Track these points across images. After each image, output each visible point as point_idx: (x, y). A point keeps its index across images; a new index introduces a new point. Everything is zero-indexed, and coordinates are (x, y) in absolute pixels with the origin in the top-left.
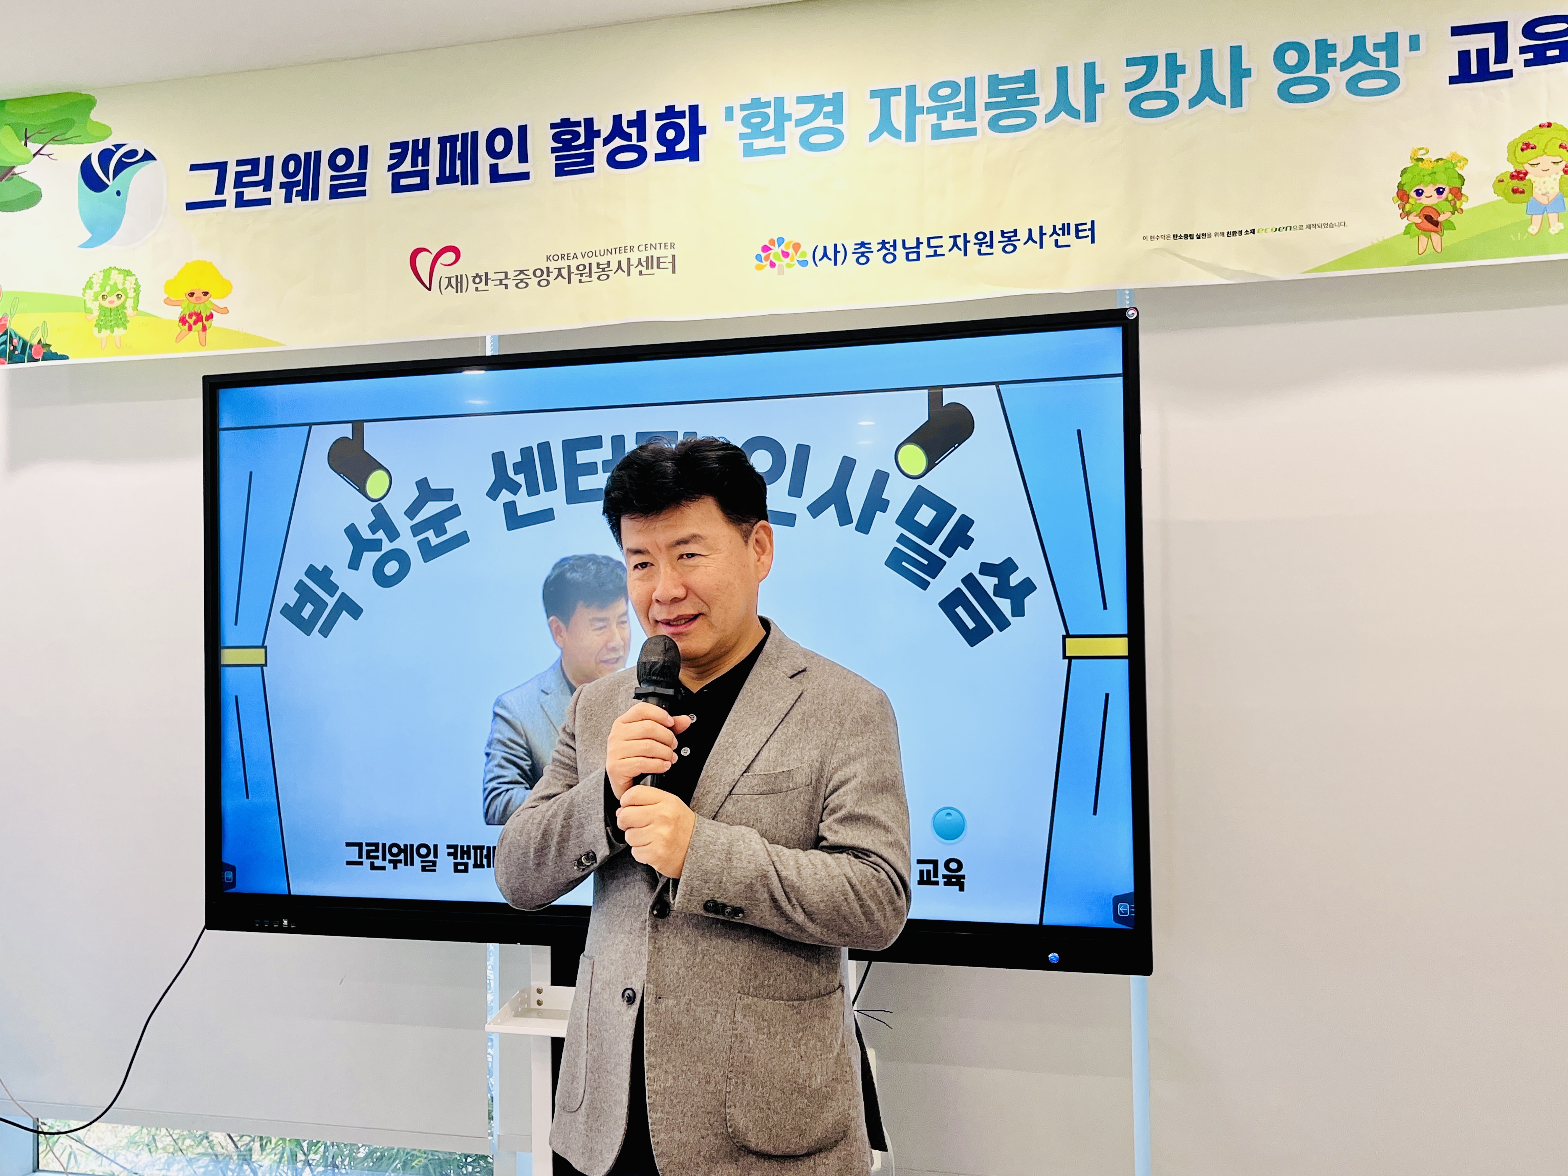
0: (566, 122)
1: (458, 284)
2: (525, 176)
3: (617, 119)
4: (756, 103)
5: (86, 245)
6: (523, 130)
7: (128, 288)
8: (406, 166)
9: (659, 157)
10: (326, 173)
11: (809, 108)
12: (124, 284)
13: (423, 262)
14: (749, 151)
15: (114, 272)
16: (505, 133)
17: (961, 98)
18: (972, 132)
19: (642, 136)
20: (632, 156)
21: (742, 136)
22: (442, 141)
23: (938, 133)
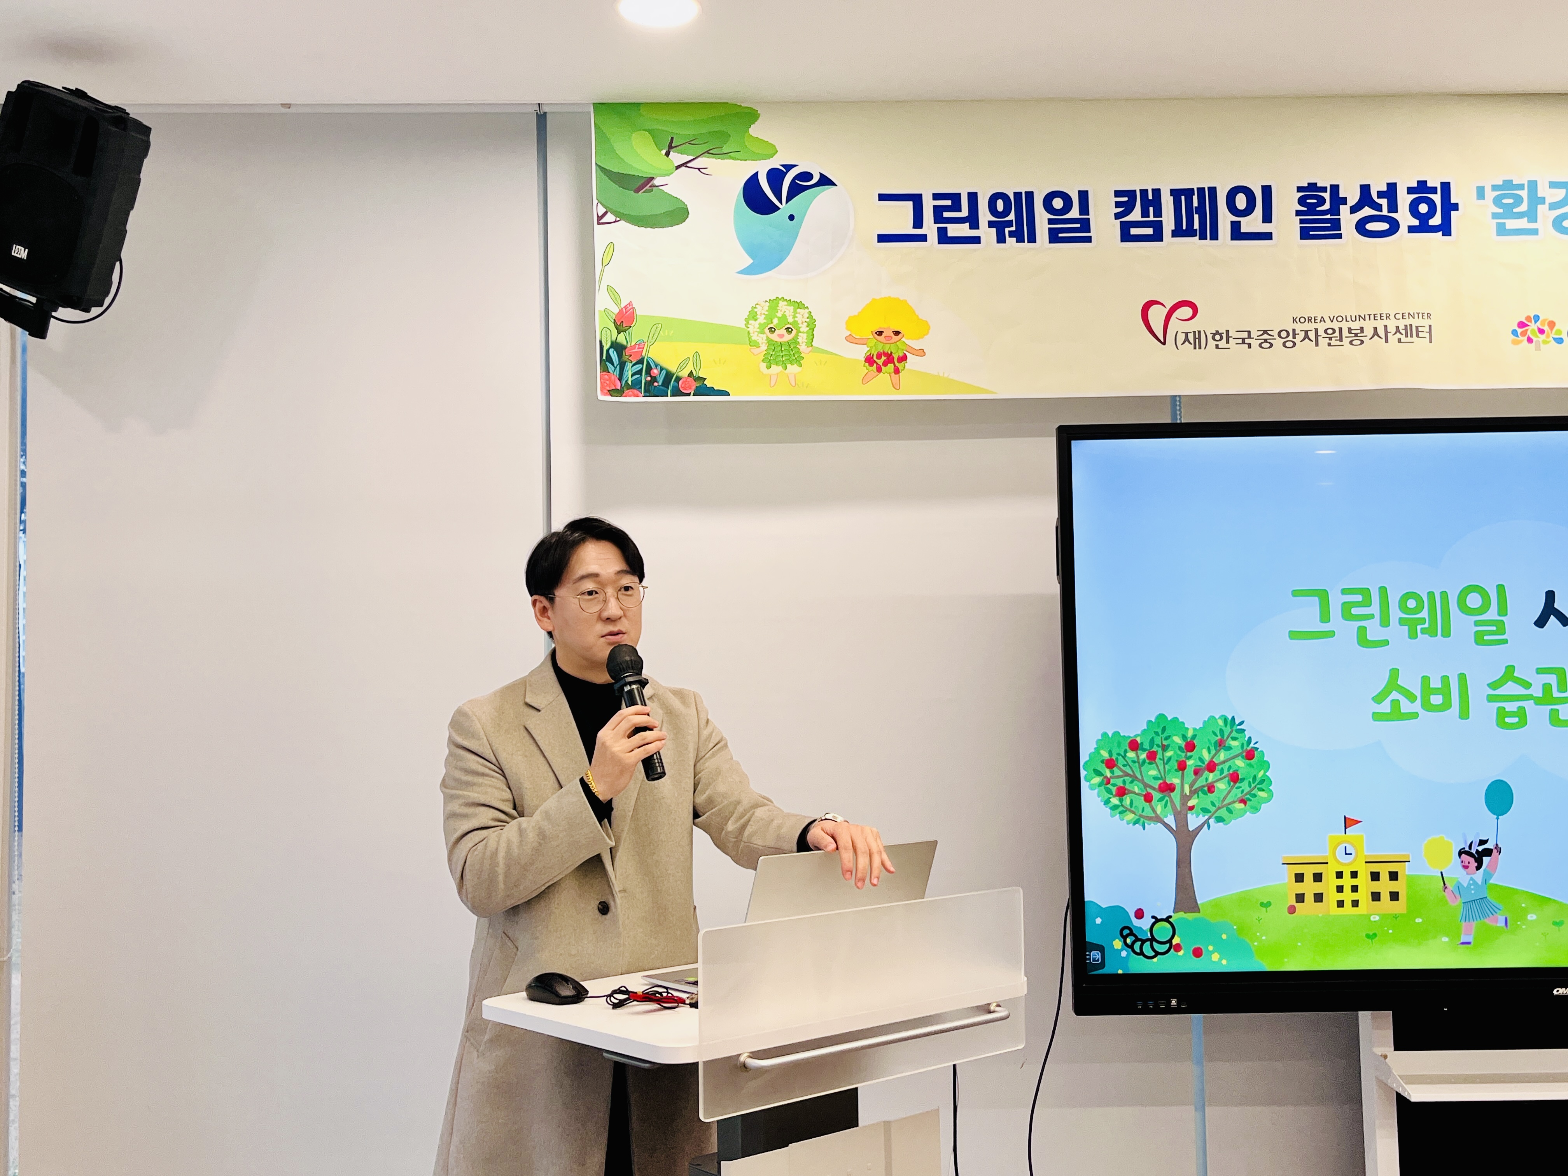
0: (1312, 187)
1: (1196, 340)
2: (1268, 236)
3: (1365, 189)
4: (1508, 185)
5: (747, 271)
6: (1267, 191)
7: (800, 322)
8: (1136, 215)
9: (1412, 229)
10: (1042, 215)
11: (1561, 193)
12: (794, 317)
13: (1157, 316)
14: (1502, 230)
15: (781, 303)
16: (1247, 191)
19: (1393, 207)
20: (1384, 226)
21: (1495, 216)
22: (1176, 193)
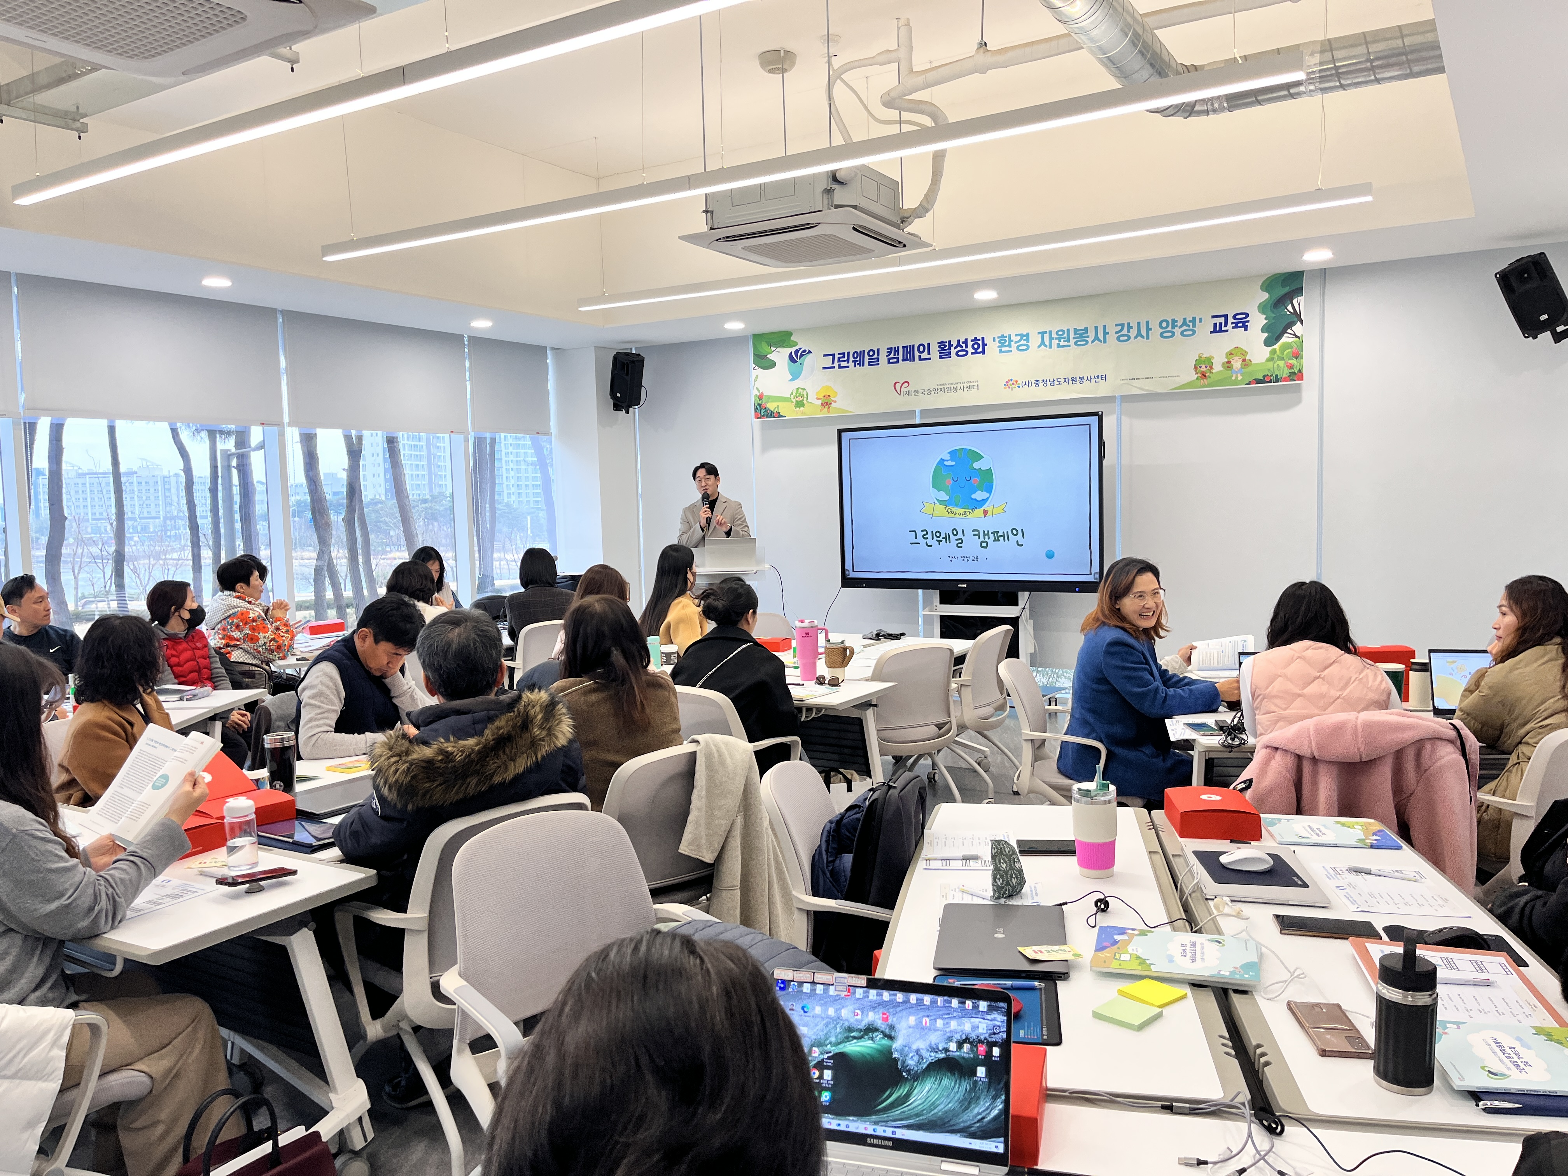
0: (942, 342)
1: (909, 393)
2: (930, 359)
3: (959, 341)
4: (1002, 336)
5: (790, 380)
6: (929, 344)
7: (804, 394)
8: (892, 356)
9: (972, 353)
10: (867, 357)
11: (1019, 338)
13: (898, 386)
14: (1001, 351)
15: (799, 389)
16: (923, 345)
17: (1065, 335)
18: (1069, 346)
19: (967, 347)
20: (964, 353)
21: (998, 347)
22: (903, 347)
23: (1059, 346)
